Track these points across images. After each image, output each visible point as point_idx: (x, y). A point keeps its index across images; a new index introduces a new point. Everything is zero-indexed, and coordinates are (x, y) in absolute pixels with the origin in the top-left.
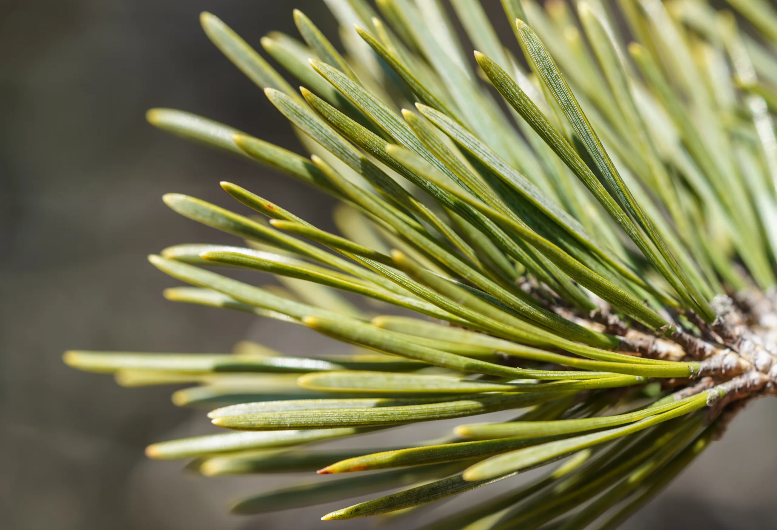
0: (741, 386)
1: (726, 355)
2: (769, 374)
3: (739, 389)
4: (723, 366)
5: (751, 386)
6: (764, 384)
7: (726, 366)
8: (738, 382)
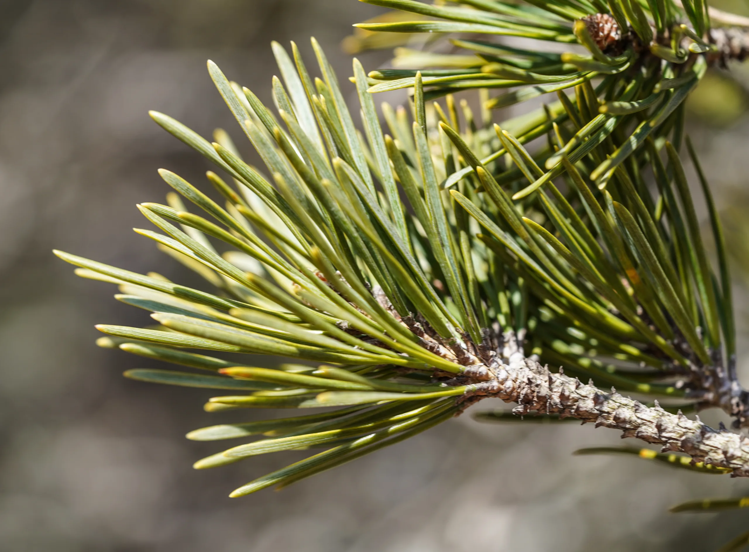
0: (486, 387)
1: (481, 366)
2: (504, 385)
3: (484, 389)
4: (478, 373)
5: (491, 390)
6: (499, 390)
7: (480, 373)
8: (484, 385)
